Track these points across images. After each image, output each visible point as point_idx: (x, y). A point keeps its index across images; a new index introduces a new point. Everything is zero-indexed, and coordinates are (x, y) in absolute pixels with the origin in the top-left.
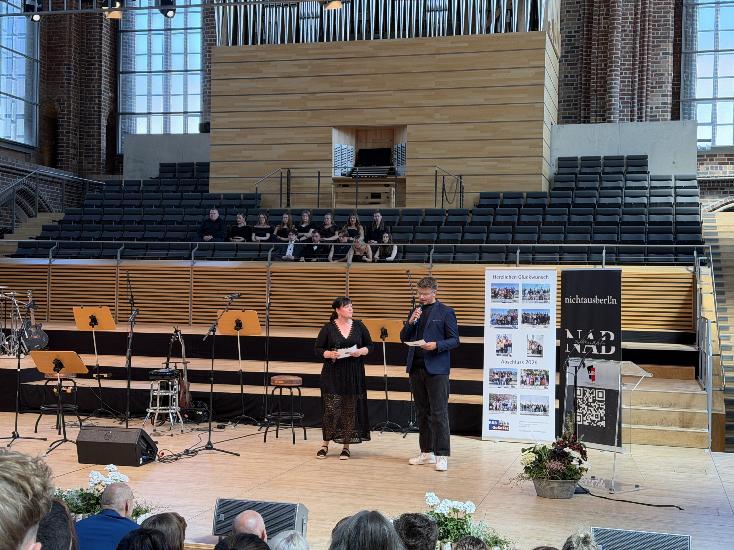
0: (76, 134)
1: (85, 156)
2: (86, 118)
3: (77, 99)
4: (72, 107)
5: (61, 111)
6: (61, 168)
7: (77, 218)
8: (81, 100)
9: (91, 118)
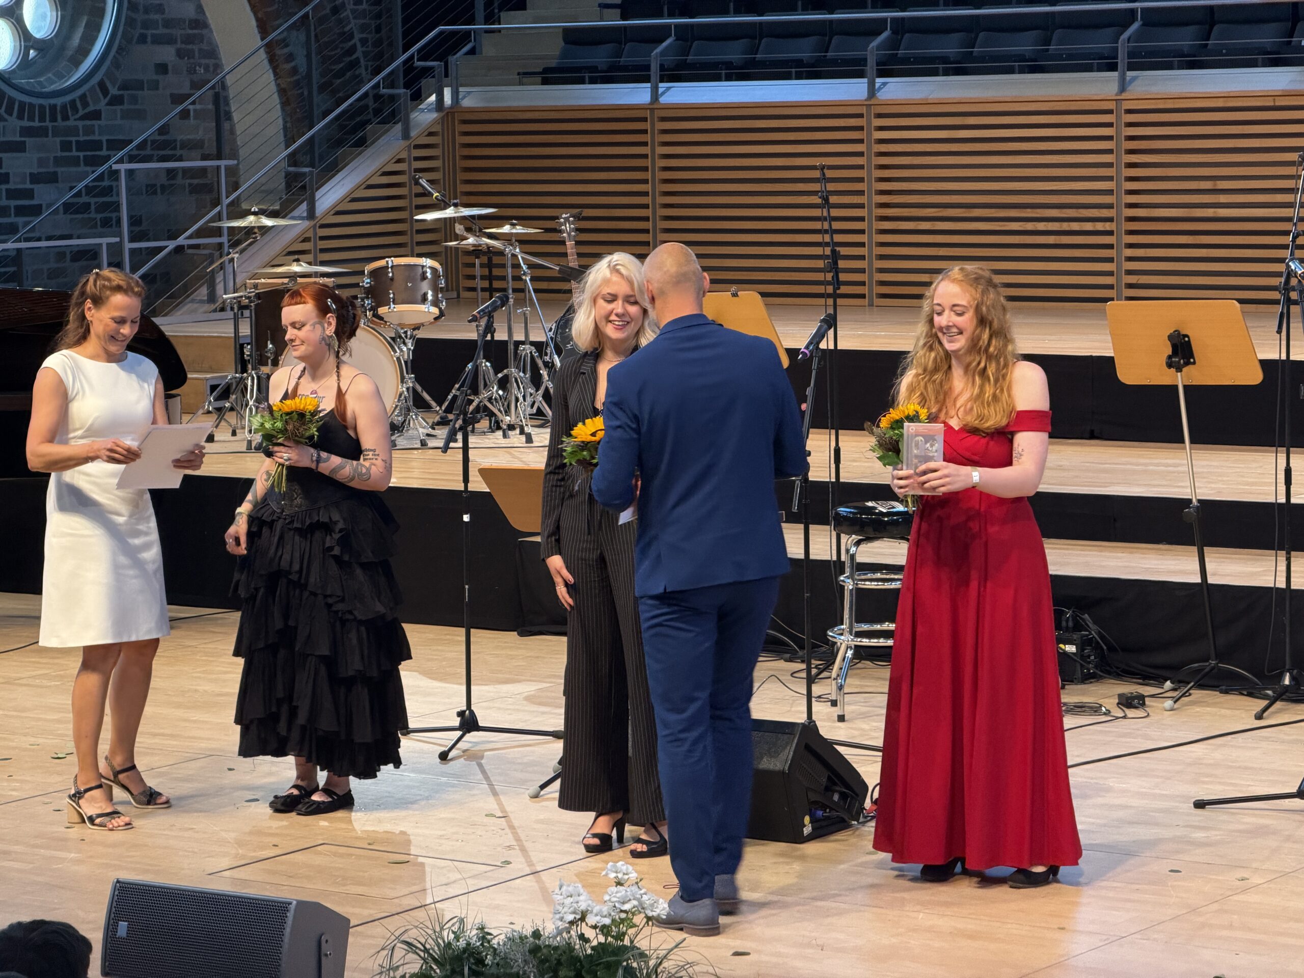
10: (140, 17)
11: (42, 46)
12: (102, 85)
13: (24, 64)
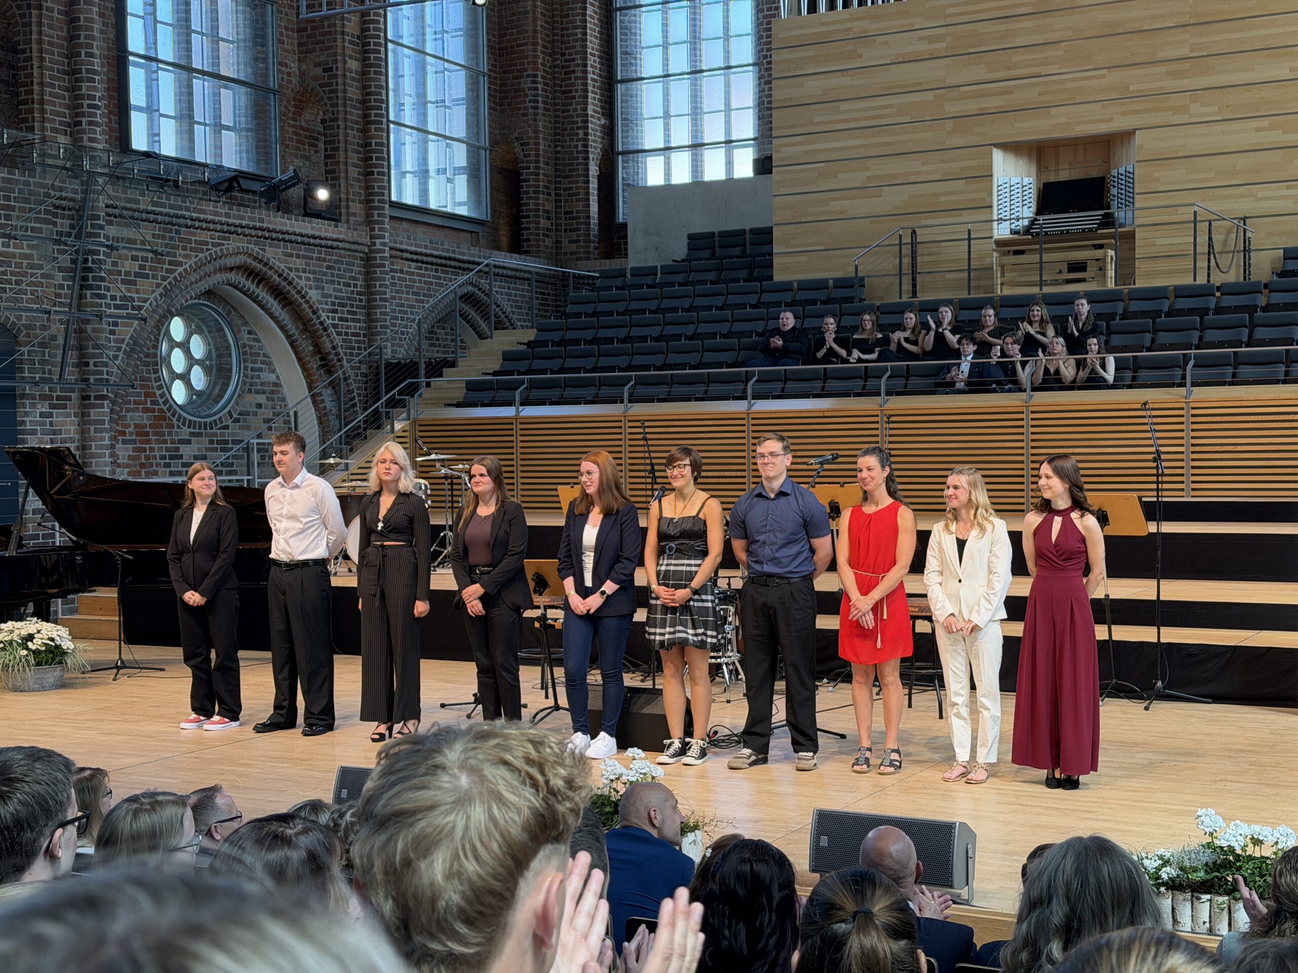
0: (549, 194)
1: (566, 231)
2: (565, 165)
3: (549, 134)
4: (541, 147)
5: (525, 156)
6: (527, 253)
7: (557, 336)
8: (556, 134)
9: (572, 165)
10: (248, 380)
11: (199, 394)
12: (229, 412)
13: (190, 402)
